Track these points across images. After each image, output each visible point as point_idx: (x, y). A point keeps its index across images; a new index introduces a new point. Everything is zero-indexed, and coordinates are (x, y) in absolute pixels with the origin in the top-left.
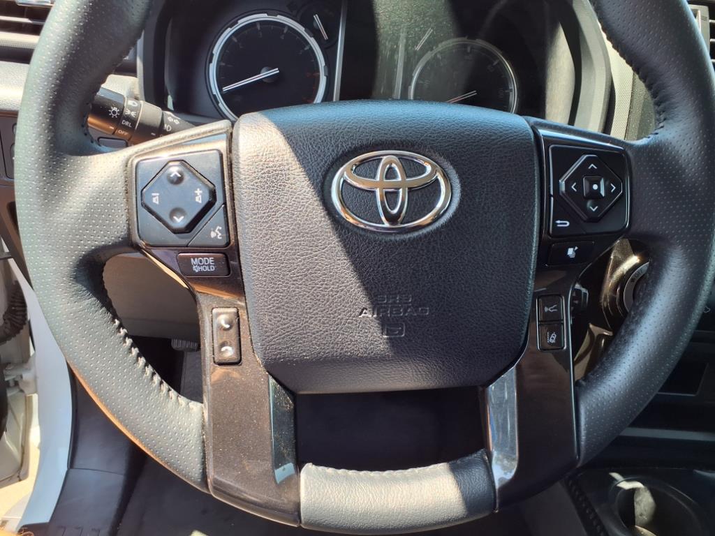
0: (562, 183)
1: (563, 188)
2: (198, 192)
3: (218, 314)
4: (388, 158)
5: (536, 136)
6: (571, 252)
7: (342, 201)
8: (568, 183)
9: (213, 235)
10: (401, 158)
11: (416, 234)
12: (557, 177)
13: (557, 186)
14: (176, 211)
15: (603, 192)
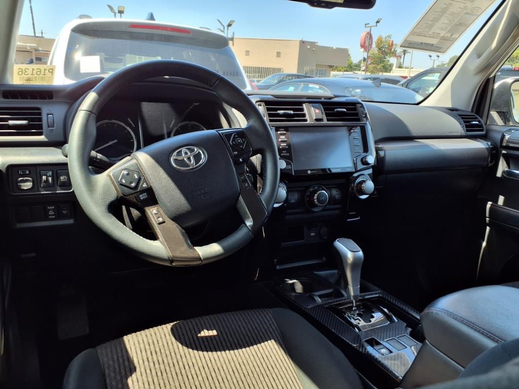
0: (231, 142)
1: (231, 144)
2: (135, 175)
3: (153, 210)
4: (184, 150)
5: (219, 133)
6: (241, 160)
7: (176, 164)
8: (232, 142)
9: (144, 186)
10: (187, 148)
11: (200, 167)
12: (229, 141)
13: (230, 144)
14: (131, 183)
15: (242, 142)
